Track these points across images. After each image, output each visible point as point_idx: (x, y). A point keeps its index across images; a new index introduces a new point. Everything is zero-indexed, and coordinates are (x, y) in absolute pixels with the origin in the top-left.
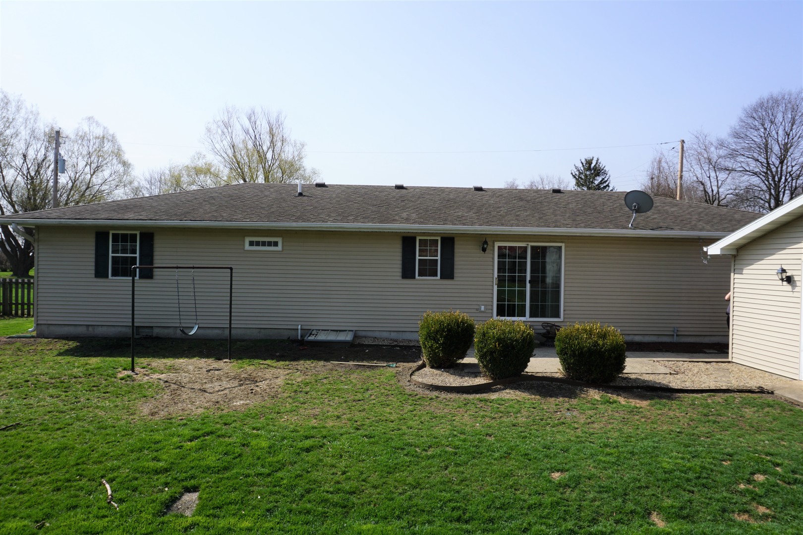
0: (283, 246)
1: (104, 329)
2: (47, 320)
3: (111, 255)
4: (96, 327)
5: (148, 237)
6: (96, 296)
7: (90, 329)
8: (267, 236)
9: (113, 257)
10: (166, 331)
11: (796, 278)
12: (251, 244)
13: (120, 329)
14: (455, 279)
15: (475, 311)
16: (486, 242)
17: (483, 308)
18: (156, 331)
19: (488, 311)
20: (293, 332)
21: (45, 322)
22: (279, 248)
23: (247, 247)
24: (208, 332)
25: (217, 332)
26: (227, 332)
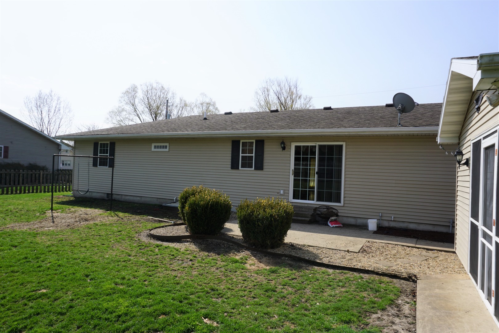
0: (169, 148)
6: (93, 176)
8: (162, 143)
10: (118, 197)
12: (155, 147)
13: (101, 194)
14: (264, 170)
15: (276, 194)
16: (283, 143)
17: (282, 192)
18: (114, 197)
19: (286, 195)
20: (172, 202)
21: (75, 189)
23: (153, 149)
24: (135, 198)
25: (138, 198)
26: (143, 199)
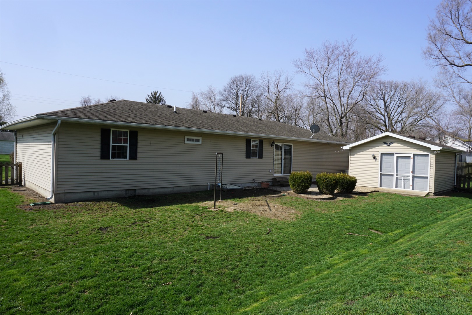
0: (202, 142)
1: (106, 193)
2: (64, 190)
3: (111, 144)
4: (100, 192)
5: (134, 134)
6: (101, 171)
7: (96, 194)
8: (195, 136)
9: (112, 145)
10: (143, 191)
11: (377, 157)
12: (188, 140)
13: (116, 192)
14: (263, 158)
15: (268, 172)
17: (271, 171)
18: (138, 192)
20: (205, 187)
21: (63, 192)
22: (200, 143)
23: (186, 142)
24: (166, 190)
25: (170, 189)
26: (175, 189)
